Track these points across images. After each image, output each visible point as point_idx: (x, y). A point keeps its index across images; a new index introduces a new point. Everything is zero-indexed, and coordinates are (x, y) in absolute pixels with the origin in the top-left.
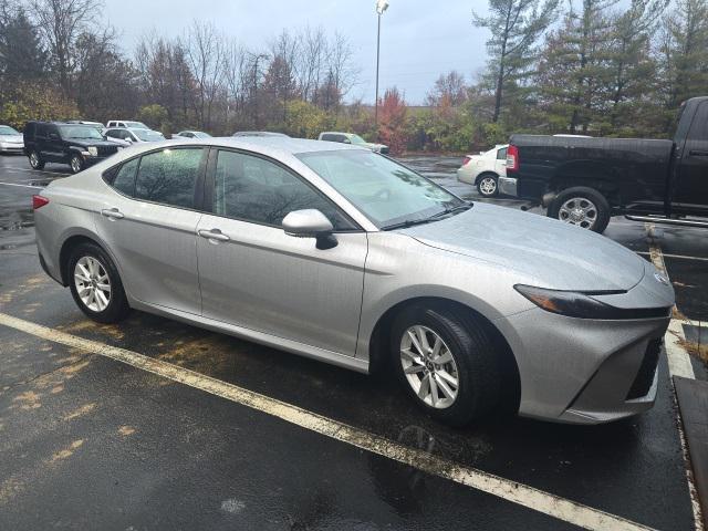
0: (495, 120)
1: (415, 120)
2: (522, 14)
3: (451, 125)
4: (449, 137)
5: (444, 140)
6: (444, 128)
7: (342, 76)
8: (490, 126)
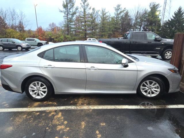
0: (68, 35)
1: (48, 35)
2: (70, 10)
3: (58, 36)
4: (58, 39)
5: (57, 39)
6: (56, 37)
7: (24, 22)
8: (67, 36)
